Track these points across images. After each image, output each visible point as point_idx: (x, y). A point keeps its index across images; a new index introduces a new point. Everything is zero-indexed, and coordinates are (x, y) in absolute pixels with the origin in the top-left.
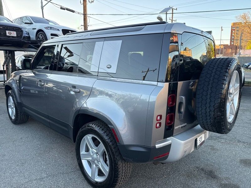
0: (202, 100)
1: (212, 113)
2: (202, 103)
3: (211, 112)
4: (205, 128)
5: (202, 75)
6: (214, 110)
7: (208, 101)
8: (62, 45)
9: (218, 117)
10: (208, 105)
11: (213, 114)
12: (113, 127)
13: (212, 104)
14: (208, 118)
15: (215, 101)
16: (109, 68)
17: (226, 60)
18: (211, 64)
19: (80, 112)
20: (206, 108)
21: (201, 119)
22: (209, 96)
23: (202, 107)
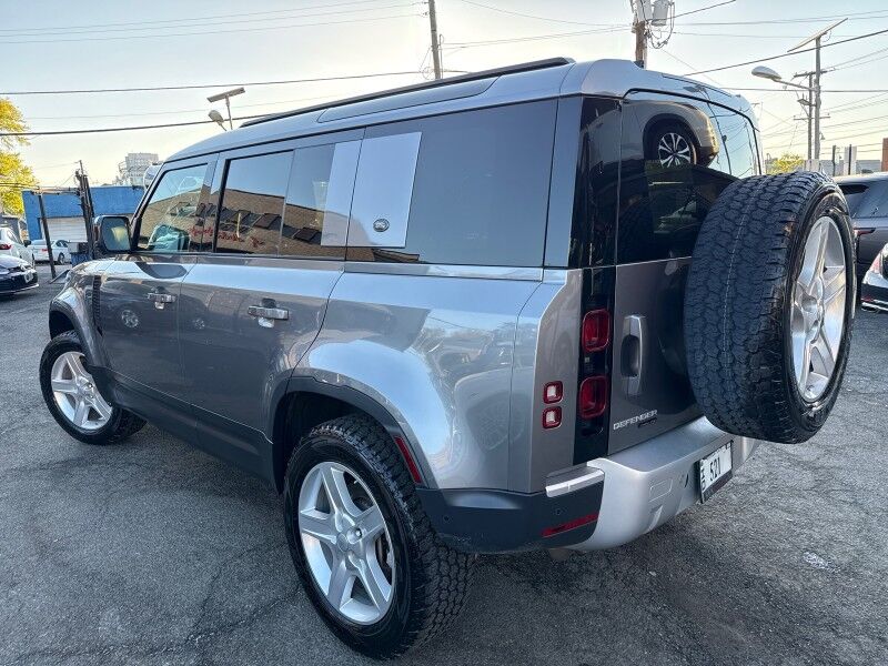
0: (705, 327)
1: (742, 370)
2: (704, 335)
3: (736, 368)
4: (722, 423)
5: (701, 239)
6: (748, 358)
7: (726, 326)
8: (228, 162)
9: (763, 383)
10: (725, 342)
11: (744, 373)
12: (399, 430)
13: (740, 338)
14: (730, 386)
15: (747, 326)
16: (380, 230)
17: (785, 182)
18: (732, 199)
19: (293, 388)
20: (720, 353)
21: (705, 392)
22: (726, 310)
23: (706, 348)
